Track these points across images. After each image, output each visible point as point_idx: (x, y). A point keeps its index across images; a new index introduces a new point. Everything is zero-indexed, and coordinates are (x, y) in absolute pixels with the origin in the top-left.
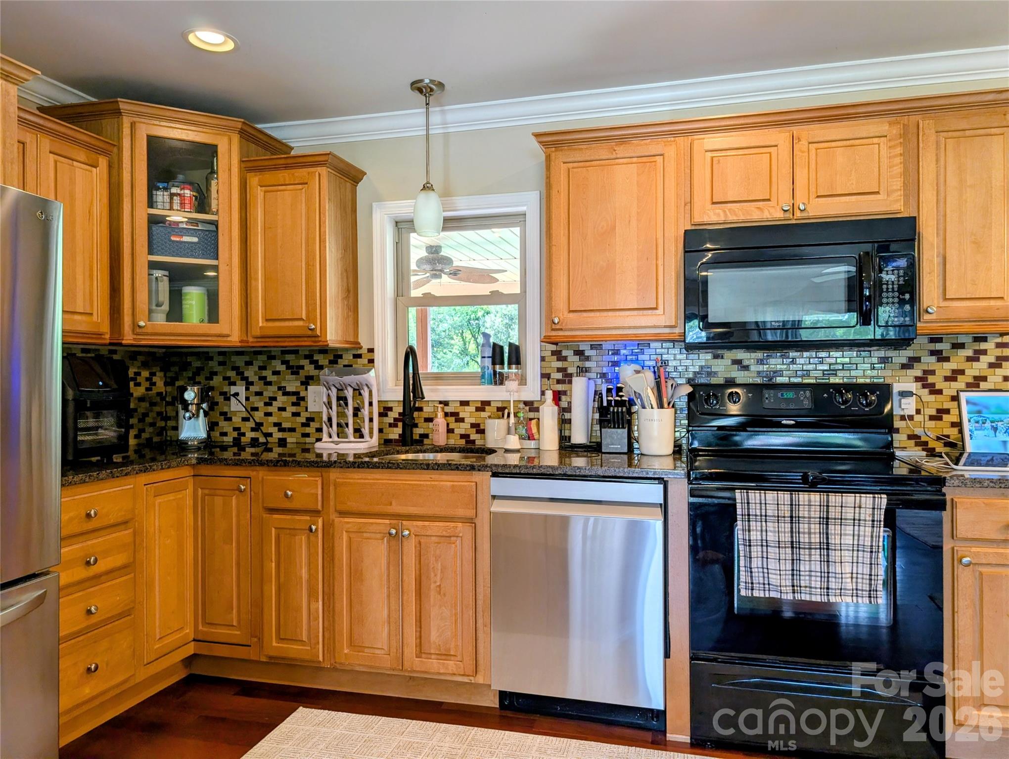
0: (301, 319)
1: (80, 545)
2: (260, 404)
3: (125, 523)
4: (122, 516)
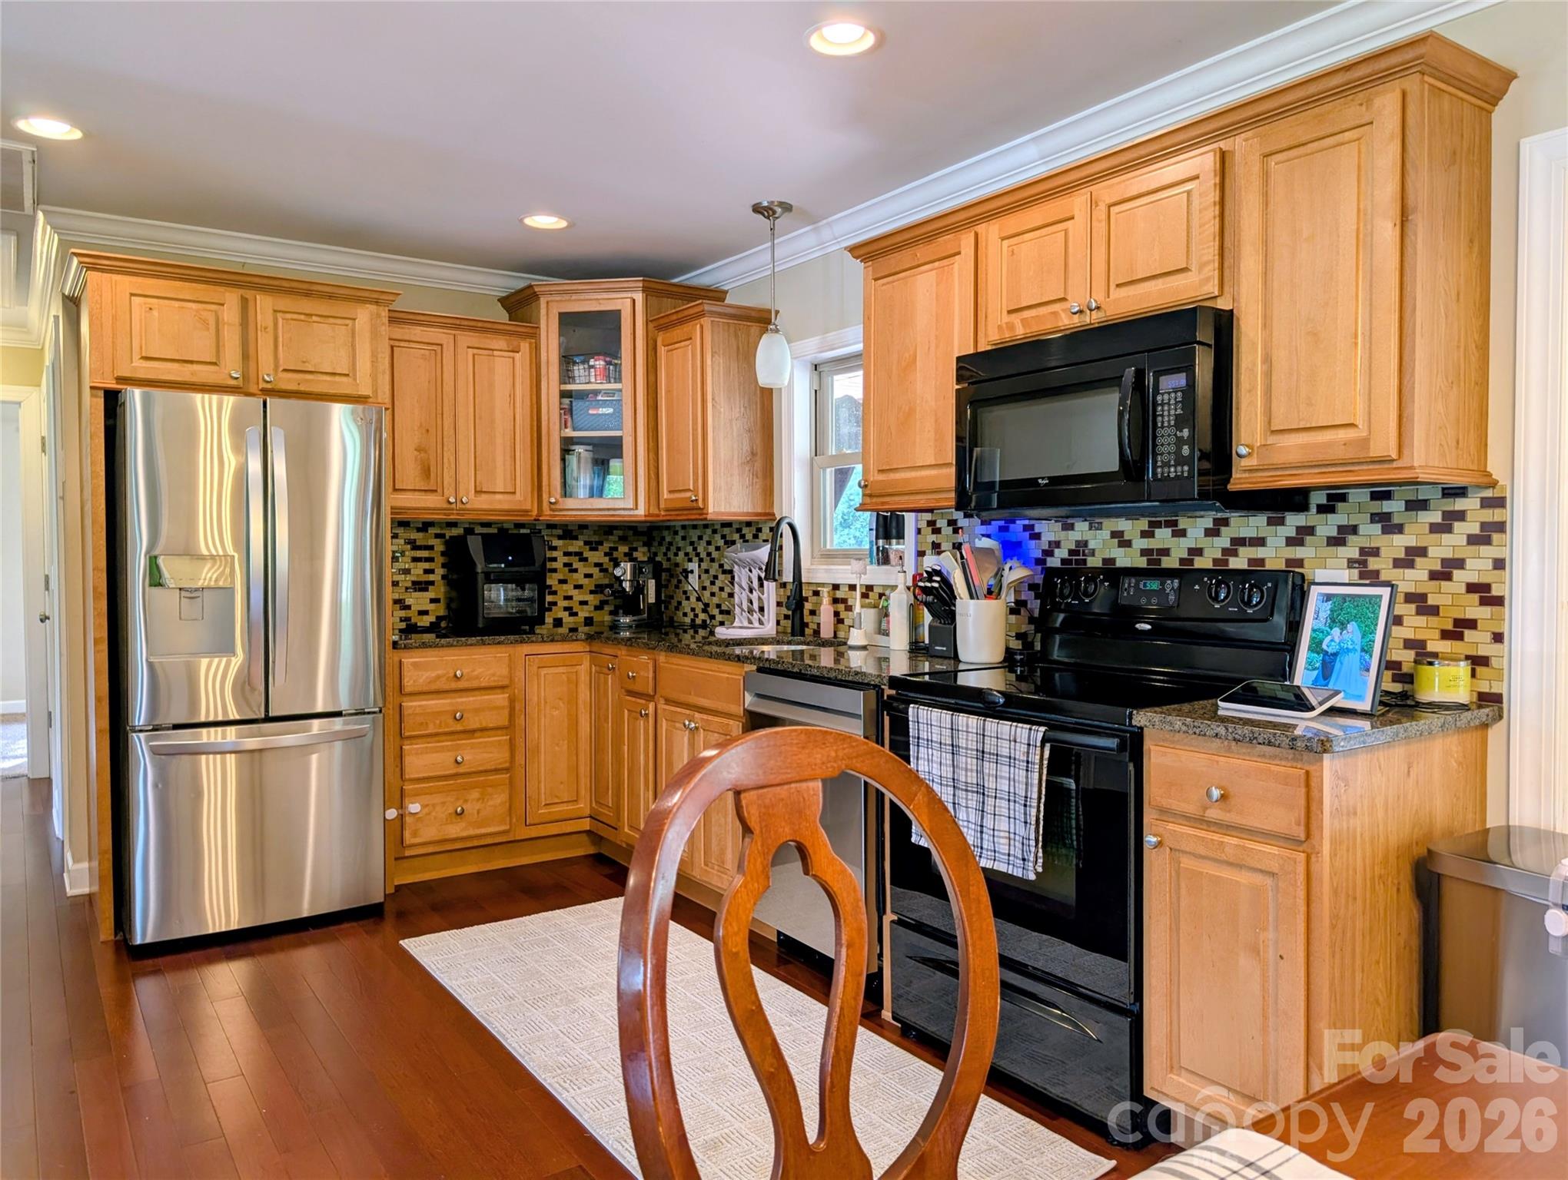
0: (689, 490)
1: (448, 701)
2: (707, 584)
3: (503, 687)
4: (495, 681)
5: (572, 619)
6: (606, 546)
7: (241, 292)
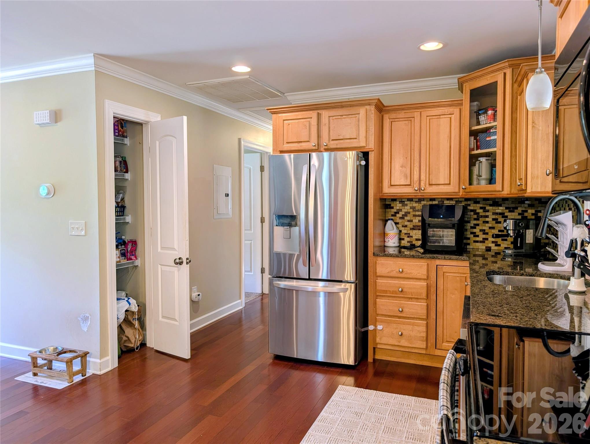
3: (424, 280)
4: (419, 276)
5: (496, 248)
6: (520, 210)
7: (317, 111)
